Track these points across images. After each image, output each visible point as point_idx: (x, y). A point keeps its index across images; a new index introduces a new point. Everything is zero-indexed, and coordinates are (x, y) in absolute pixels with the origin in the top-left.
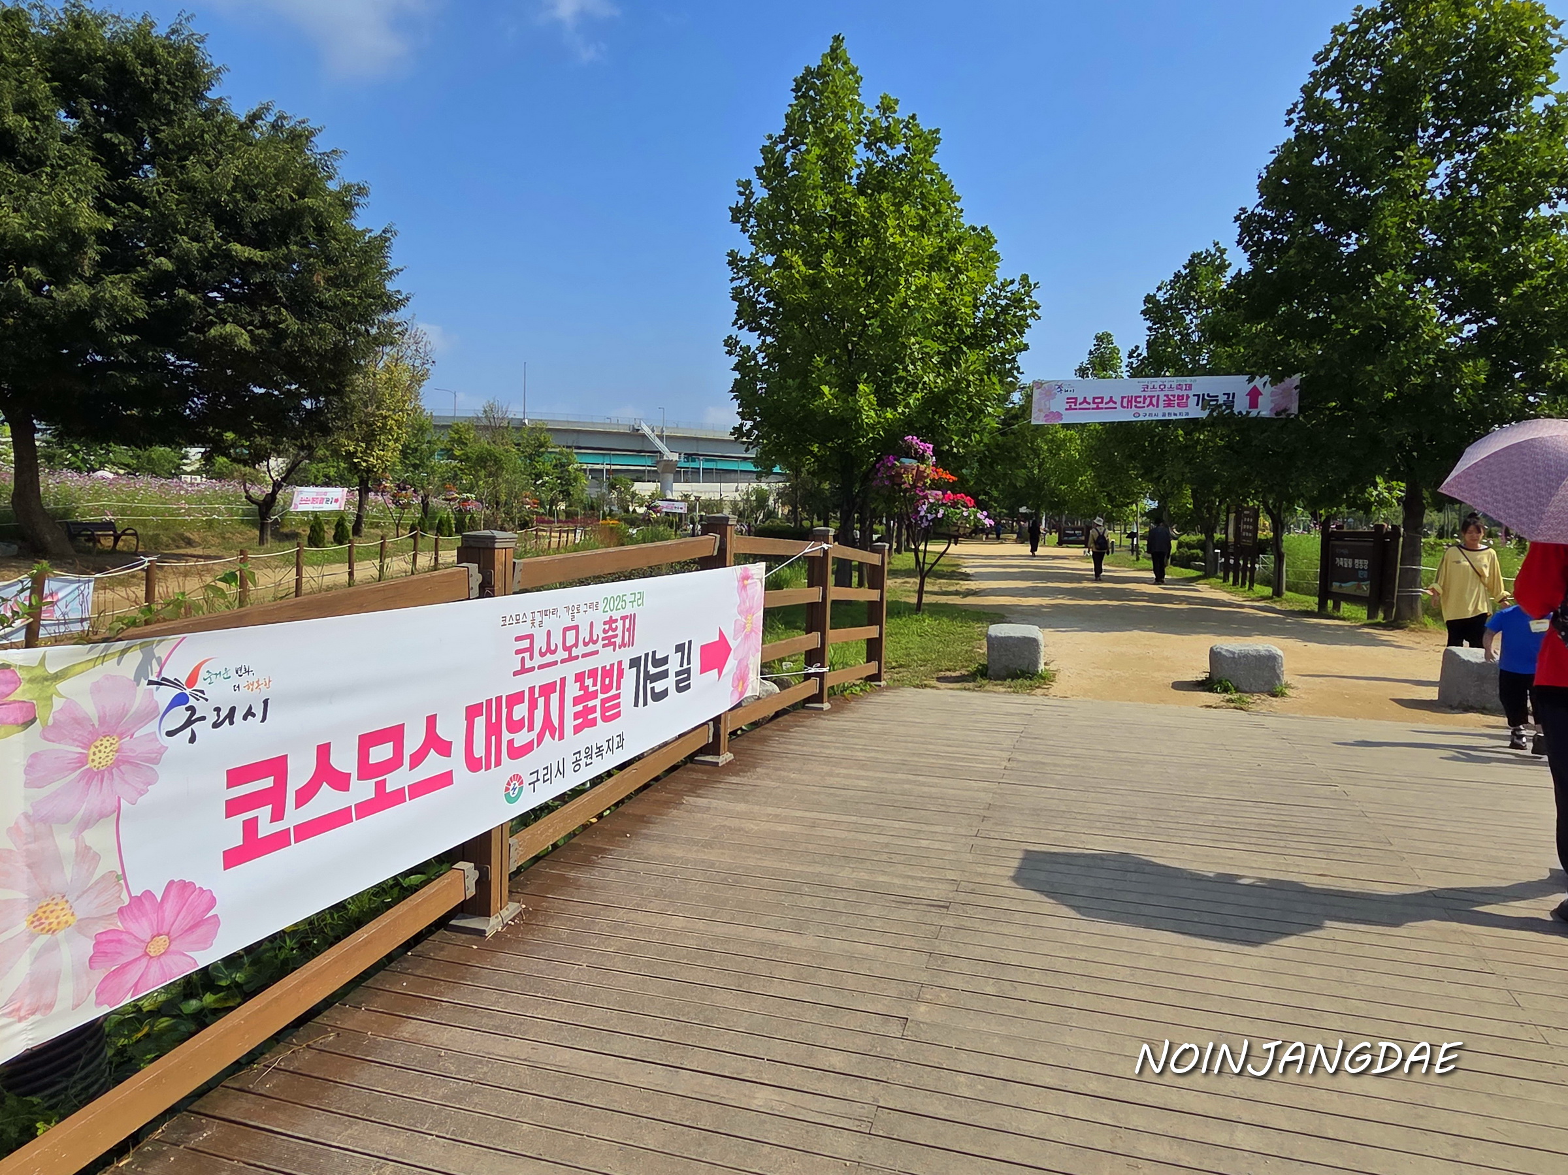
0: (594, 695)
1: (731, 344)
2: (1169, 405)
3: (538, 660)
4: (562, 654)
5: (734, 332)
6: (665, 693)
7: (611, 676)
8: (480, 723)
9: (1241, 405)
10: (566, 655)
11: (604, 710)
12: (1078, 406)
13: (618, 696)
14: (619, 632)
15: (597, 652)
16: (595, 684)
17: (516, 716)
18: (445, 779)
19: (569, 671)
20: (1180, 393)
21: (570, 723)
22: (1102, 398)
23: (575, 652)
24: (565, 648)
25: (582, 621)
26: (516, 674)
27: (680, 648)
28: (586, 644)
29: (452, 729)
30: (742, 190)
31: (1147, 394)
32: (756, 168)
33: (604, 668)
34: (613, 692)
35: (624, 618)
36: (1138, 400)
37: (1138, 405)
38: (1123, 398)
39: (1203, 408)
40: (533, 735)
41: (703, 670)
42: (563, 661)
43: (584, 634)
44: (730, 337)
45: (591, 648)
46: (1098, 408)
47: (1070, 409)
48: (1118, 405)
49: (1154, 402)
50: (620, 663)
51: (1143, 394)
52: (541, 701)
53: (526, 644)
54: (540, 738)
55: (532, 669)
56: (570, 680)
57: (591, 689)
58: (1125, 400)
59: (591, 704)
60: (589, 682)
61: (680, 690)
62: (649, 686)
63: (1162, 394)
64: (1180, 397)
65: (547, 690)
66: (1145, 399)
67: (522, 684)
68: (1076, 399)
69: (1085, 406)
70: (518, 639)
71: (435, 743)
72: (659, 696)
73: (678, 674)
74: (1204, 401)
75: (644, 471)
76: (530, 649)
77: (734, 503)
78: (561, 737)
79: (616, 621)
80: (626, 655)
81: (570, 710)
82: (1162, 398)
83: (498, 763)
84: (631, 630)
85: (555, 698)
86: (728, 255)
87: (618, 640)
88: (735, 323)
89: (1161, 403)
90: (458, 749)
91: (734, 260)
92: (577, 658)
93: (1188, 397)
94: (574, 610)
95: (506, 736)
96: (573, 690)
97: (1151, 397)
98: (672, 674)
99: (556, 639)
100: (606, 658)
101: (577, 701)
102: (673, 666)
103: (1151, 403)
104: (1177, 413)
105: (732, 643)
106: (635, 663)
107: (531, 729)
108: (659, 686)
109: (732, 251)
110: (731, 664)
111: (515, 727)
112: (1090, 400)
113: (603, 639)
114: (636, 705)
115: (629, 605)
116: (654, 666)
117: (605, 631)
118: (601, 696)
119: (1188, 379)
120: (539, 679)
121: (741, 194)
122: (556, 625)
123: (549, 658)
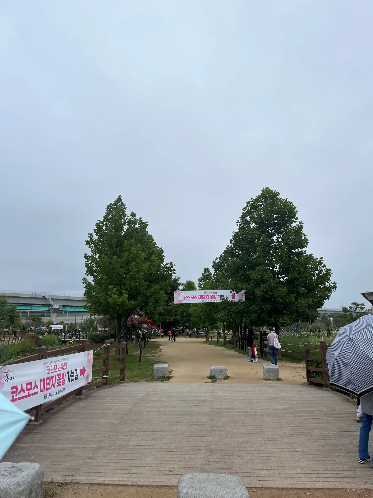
0: (61, 379)
1: (84, 280)
2: (211, 298)
3: (51, 371)
4: (54, 370)
5: (85, 276)
6: (73, 380)
7: (63, 375)
8: (42, 382)
9: (230, 299)
10: (55, 370)
11: (62, 382)
12: (187, 298)
13: (65, 380)
14: (64, 366)
15: (60, 370)
16: (61, 377)
17: (48, 382)
18: (36, 393)
19: (56, 374)
20: (214, 295)
21: (56, 384)
22: (193, 296)
23: (57, 370)
24: (55, 369)
25: (57, 364)
26: (47, 374)
27: (76, 370)
28: (58, 368)
29: (38, 384)
30: (89, 236)
31: (205, 295)
32: (94, 229)
33: (62, 373)
34: (64, 379)
35: (64, 363)
36: (203, 296)
37: (203, 298)
38: (199, 296)
39: (220, 299)
40: (50, 386)
41: (81, 375)
42: (55, 372)
43: (58, 366)
44: (84, 278)
45: (59, 369)
46: (192, 299)
47: (185, 299)
48: (198, 298)
49: (207, 297)
50: (65, 373)
51: (204, 295)
52: (52, 379)
53: (48, 368)
54: (51, 387)
55: (50, 373)
56: (56, 376)
57: (60, 378)
58: (200, 297)
59: (60, 381)
60: (60, 376)
61: (76, 379)
62: (71, 378)
63: (209, 295)
64: (214, 296)
65: (53, 377)
66: (205, 296)
67: (48, 376)
68: (186, 296)
69: (189, 298)
70: (47, 367)
71: (36, 386)
72: (72, 380)
73: (76, 376)
74: (221, 297)
75: (45, 312)
76: (49, 369)
77: (81, 324)
78: (55, 387)
79: (63, 364)
80: (66, 371)
81: (57, 382)
82: (209, 296)
83: (44, 391)
84: (66, 365)
85: (54, 379)
86: (84, 255)
87: (64, 368)
88: (86, 274)
89: (209, 298)
90: (39, 387)
91: (86, 256)
92: (57, 371)
93: (216, 296)
94: (55, 362)
95: (46, 386)
96: (57, 378)
97: (207, 296)
98: (75, 376)
99: (53, 367)
100: (62, 371)
101: (58, 380)
102: (75, 374)
103: (207, 298)
104: (213, 300)
105: (86, 369)
106: (68, 373)
107: (50, 385)
108: (72, 378)
109: (86, 254)
110: (86, 374)
111: (47, 384)
112: (190, 296)
113: (61, 367)
114: (68, 382)
115: (65, 360)
116: (72, 374)
117: (61, 366)
118: (62, 379)
119: (216, 291)
120: (51, 375)
121: (89, 237)
122: (53, 364)
123: (52, 371)
